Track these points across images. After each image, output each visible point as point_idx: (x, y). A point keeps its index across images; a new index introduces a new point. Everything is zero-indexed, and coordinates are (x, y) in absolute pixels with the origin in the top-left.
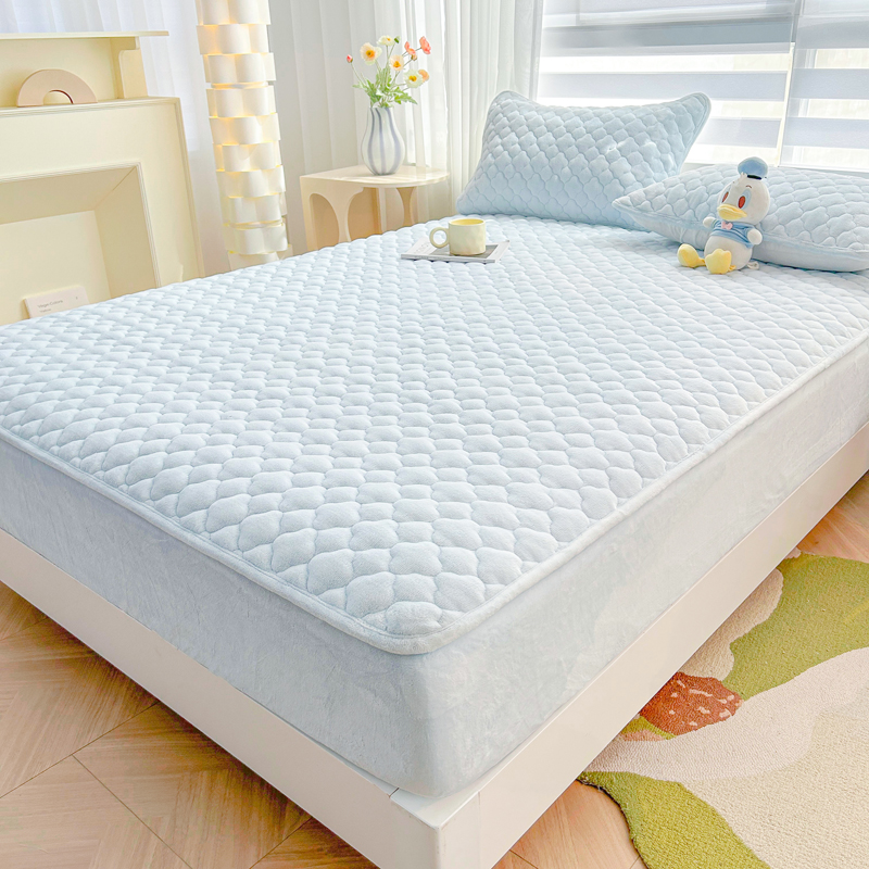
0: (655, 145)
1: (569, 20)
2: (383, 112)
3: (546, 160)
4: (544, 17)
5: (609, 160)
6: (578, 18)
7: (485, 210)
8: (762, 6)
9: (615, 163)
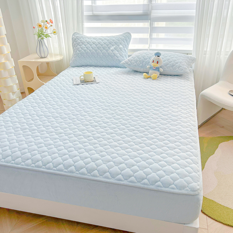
0: (122, 46)
1: (90, 13)
2: (42, 40)
3: (95, 51)
4: (84, 13)
5: (112, 51)
6: (93, 13)
8: (142, 12)
9: (114, 52)
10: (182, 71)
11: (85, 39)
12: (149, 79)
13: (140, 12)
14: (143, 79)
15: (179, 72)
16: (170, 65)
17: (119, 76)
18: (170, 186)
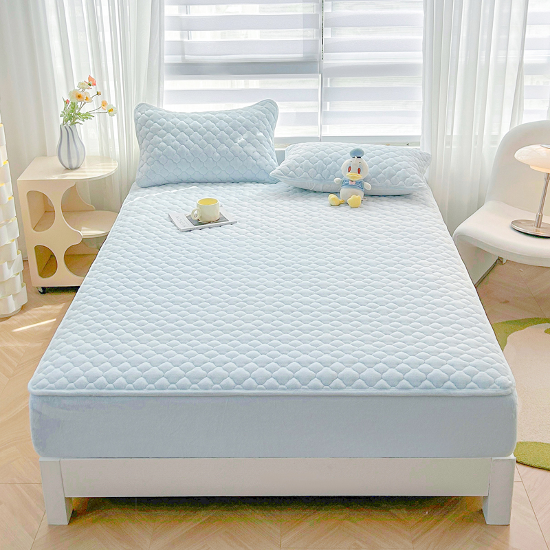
0: (261, 134)
2: (73, 127)
3: (200, 149)
5: (241, 145)
7: (160, 183)
8: (301, 55)
9: (245, 148)
10: (413, 187)
11: (172, 120)
12: (343, 208)
13: (298, 55)
14: (331, 208)
15: (406, 188)
16: (384, 174)
17: (271, 203)
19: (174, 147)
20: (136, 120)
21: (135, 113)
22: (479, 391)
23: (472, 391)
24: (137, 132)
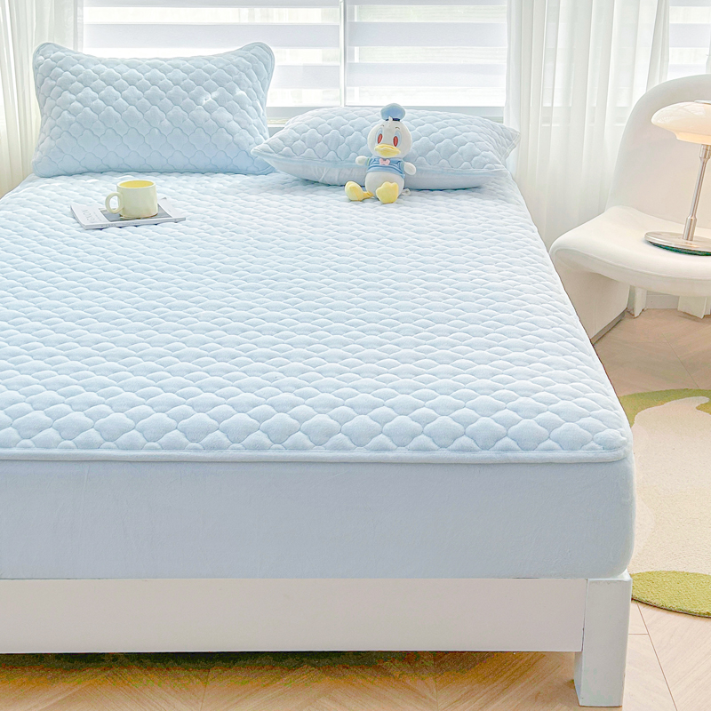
0: (244, 93)
3: (138, 113)
5: (208, 109)
9: (215, 113)
10: (484, 170)
11: (93, 67)
12: (368, 204)
14: (350, 204)
15: (473, 173)
16: (438, 150)
17: (254, 197)
18: (542, 445)
19: (96, 110)
20: (36, 68)
21: (35, 57)
22: (562, 454)
23: (549, 455)
24: (37, 88)
